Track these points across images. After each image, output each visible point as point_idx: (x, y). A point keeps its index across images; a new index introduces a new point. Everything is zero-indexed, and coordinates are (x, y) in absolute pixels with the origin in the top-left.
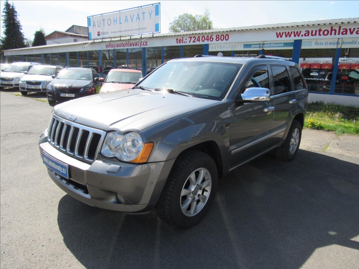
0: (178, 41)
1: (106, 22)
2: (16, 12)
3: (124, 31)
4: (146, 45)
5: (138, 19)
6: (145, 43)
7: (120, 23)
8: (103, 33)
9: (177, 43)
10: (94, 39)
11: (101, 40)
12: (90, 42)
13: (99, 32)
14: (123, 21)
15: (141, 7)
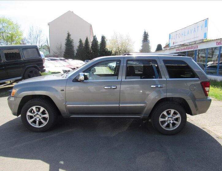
0: (218, 43)
1: (178, 35)
2: (148, 35)
3: (186, 40)
4: (197, 48)
5: (194, 32)
6: (196, 47)
7: (185, 35)
8: (176, 43)
9: (217, 45)
10: (171, 47)
11: (174, 47)
12: (169, 48)
13: (174, 42)
14: (186, 34)
15: (197, 23)
